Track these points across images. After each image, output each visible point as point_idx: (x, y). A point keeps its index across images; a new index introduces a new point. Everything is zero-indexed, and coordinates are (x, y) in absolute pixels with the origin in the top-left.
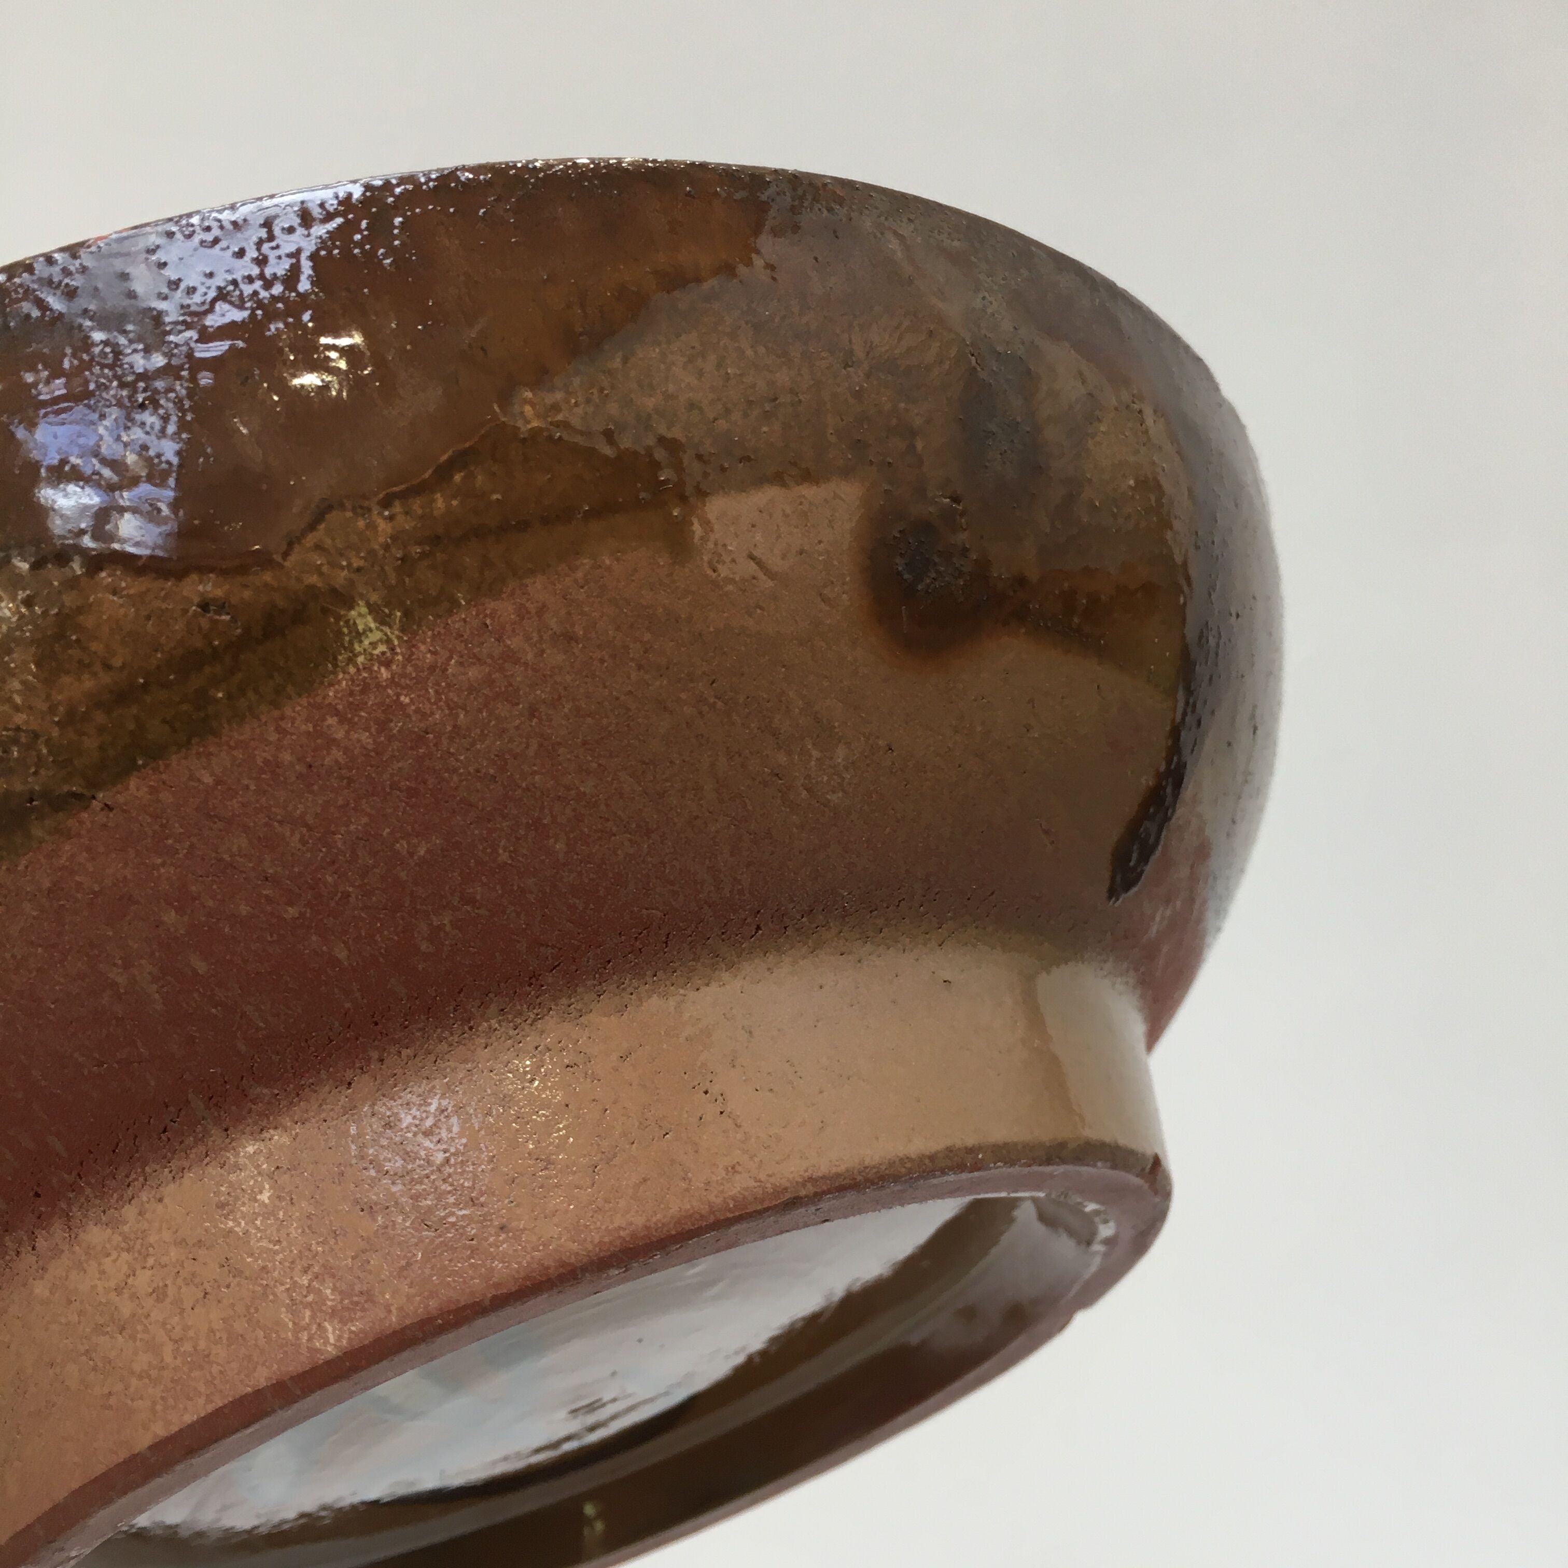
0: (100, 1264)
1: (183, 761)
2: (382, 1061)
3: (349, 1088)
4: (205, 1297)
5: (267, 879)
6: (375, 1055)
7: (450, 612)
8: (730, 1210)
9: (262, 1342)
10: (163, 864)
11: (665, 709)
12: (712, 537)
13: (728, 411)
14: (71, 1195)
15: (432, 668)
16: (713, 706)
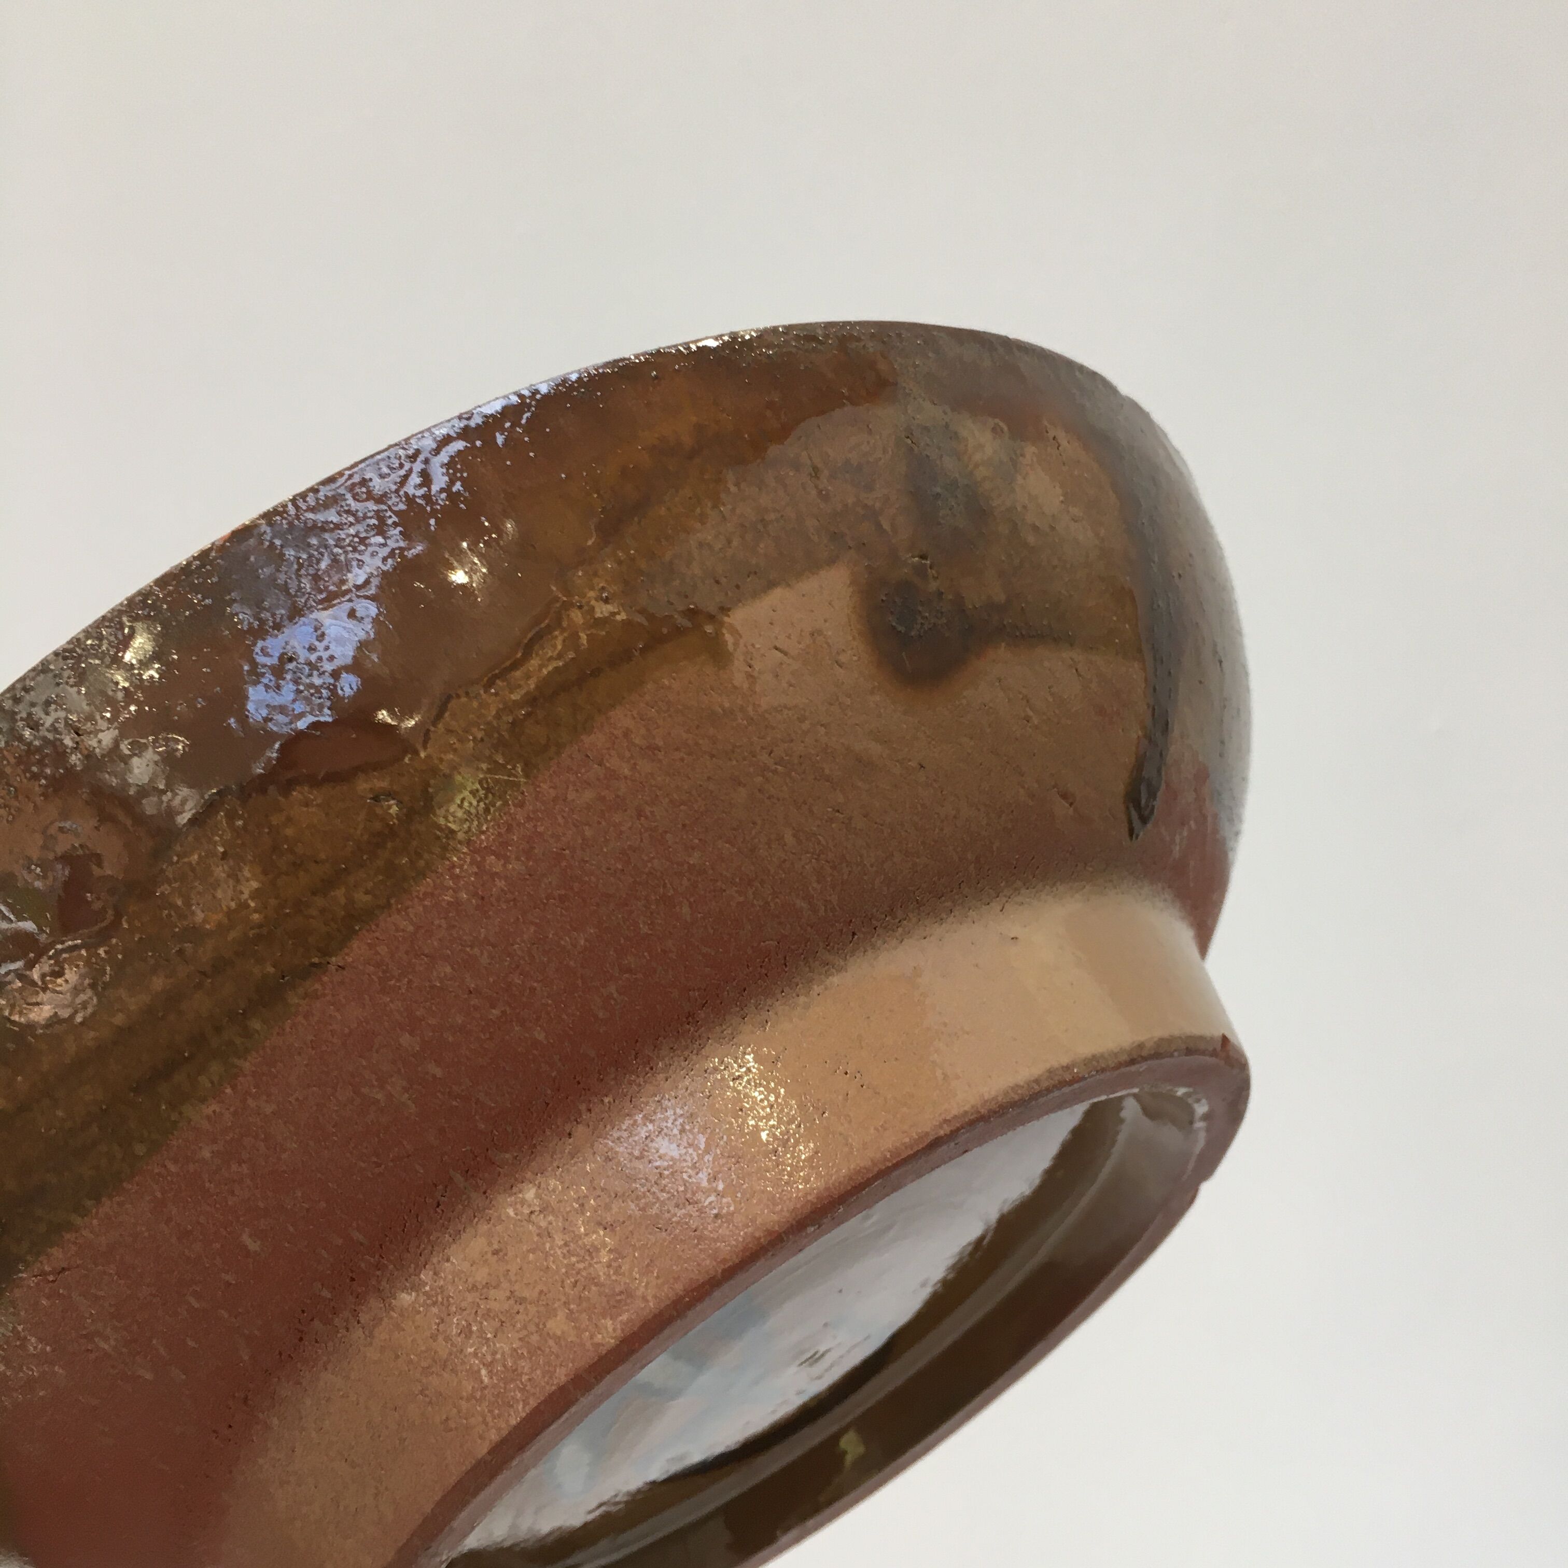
0: (413, 1322)
1: (389, 919)
2: (590, 1110)
3: (570, 1138)
4: (502, 1325)
5: (471, 992)
6: (583, 1107)
7: (558, 753)
8: (889, 1160)
9: (555, 1349)
10: (391, 1001)
11: (740, 784)
12: (742, 642)
13: (729, 542)
14: (378, 1273)
15: (555, 800)
16: (775, 772)
